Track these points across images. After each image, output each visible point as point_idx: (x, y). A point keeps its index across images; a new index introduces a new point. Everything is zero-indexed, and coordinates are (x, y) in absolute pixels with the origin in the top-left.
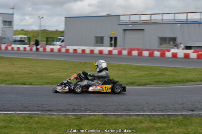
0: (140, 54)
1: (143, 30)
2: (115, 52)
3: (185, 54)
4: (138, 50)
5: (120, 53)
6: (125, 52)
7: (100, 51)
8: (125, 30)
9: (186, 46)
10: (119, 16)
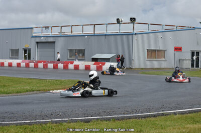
0: (45, 66)
1: (54, 42)
2: (23, 65)
3: (85, 66)
4: (44, 62)
5: (27, 65)
6: (32, 65)
7: (9, 63)
8: (37, 43)
9: (92, 59)
10: (32, 28)
